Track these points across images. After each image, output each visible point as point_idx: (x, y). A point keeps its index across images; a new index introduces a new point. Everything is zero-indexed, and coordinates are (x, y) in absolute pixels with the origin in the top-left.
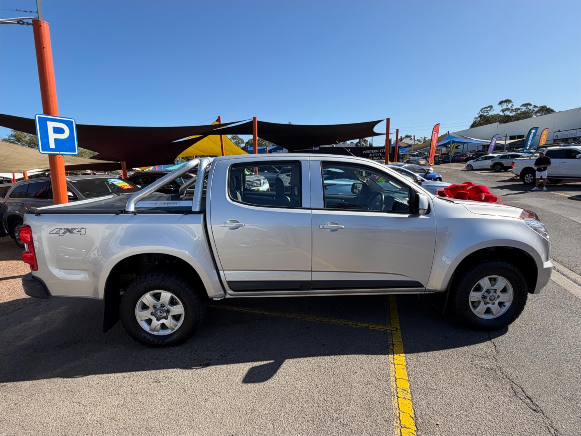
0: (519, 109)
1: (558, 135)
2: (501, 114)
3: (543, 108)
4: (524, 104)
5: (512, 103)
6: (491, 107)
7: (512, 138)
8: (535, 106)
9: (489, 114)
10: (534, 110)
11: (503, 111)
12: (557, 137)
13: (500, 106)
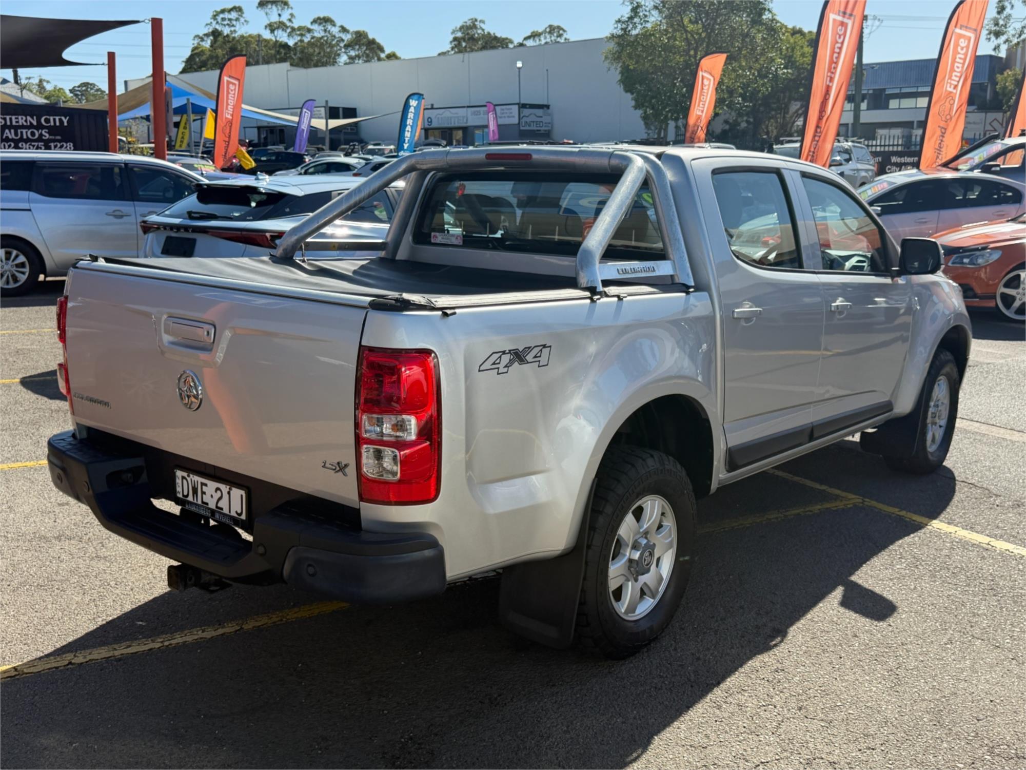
0: (309, 30)
1: (433, 118)
2: (267, 35)
3: (360, 36)
4: (319, 18)
5: (292, 8)
6: (238, 9)
7: (333, 113)
8: (344, 30)
9: (235, 31)
10: (343, 40)
11: (272, 28)
12: (431, 122)
13: (261, 13)
